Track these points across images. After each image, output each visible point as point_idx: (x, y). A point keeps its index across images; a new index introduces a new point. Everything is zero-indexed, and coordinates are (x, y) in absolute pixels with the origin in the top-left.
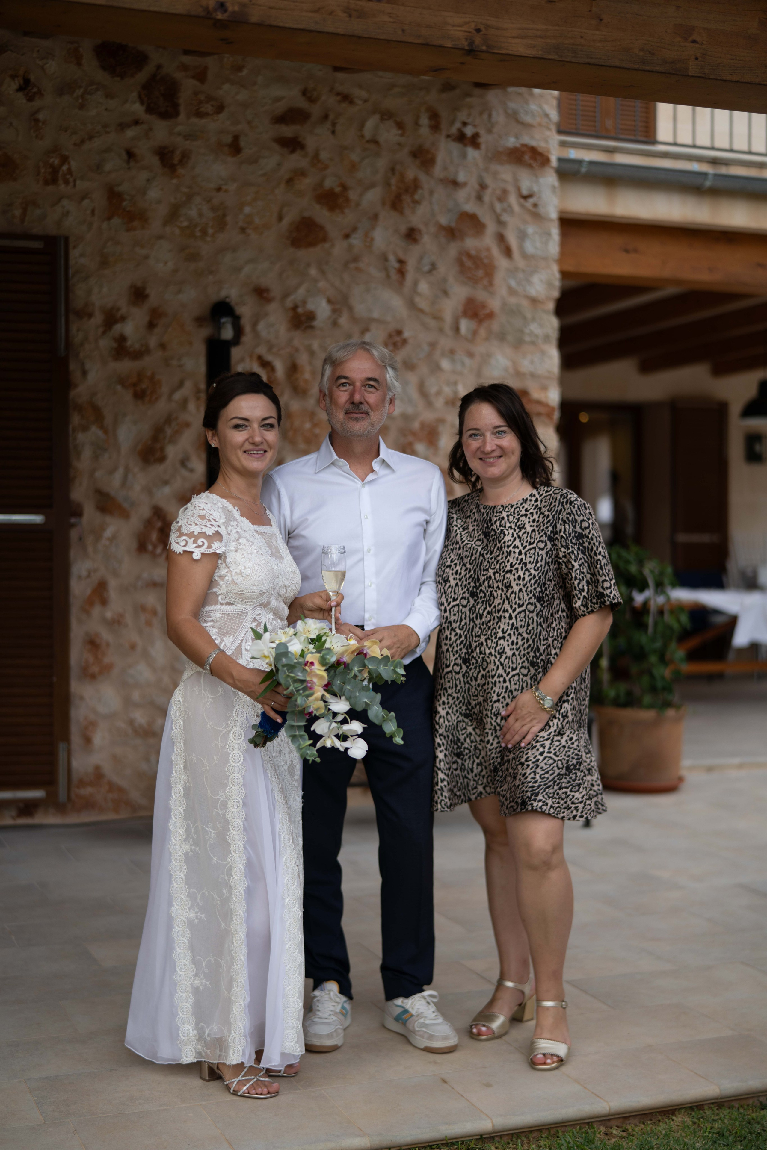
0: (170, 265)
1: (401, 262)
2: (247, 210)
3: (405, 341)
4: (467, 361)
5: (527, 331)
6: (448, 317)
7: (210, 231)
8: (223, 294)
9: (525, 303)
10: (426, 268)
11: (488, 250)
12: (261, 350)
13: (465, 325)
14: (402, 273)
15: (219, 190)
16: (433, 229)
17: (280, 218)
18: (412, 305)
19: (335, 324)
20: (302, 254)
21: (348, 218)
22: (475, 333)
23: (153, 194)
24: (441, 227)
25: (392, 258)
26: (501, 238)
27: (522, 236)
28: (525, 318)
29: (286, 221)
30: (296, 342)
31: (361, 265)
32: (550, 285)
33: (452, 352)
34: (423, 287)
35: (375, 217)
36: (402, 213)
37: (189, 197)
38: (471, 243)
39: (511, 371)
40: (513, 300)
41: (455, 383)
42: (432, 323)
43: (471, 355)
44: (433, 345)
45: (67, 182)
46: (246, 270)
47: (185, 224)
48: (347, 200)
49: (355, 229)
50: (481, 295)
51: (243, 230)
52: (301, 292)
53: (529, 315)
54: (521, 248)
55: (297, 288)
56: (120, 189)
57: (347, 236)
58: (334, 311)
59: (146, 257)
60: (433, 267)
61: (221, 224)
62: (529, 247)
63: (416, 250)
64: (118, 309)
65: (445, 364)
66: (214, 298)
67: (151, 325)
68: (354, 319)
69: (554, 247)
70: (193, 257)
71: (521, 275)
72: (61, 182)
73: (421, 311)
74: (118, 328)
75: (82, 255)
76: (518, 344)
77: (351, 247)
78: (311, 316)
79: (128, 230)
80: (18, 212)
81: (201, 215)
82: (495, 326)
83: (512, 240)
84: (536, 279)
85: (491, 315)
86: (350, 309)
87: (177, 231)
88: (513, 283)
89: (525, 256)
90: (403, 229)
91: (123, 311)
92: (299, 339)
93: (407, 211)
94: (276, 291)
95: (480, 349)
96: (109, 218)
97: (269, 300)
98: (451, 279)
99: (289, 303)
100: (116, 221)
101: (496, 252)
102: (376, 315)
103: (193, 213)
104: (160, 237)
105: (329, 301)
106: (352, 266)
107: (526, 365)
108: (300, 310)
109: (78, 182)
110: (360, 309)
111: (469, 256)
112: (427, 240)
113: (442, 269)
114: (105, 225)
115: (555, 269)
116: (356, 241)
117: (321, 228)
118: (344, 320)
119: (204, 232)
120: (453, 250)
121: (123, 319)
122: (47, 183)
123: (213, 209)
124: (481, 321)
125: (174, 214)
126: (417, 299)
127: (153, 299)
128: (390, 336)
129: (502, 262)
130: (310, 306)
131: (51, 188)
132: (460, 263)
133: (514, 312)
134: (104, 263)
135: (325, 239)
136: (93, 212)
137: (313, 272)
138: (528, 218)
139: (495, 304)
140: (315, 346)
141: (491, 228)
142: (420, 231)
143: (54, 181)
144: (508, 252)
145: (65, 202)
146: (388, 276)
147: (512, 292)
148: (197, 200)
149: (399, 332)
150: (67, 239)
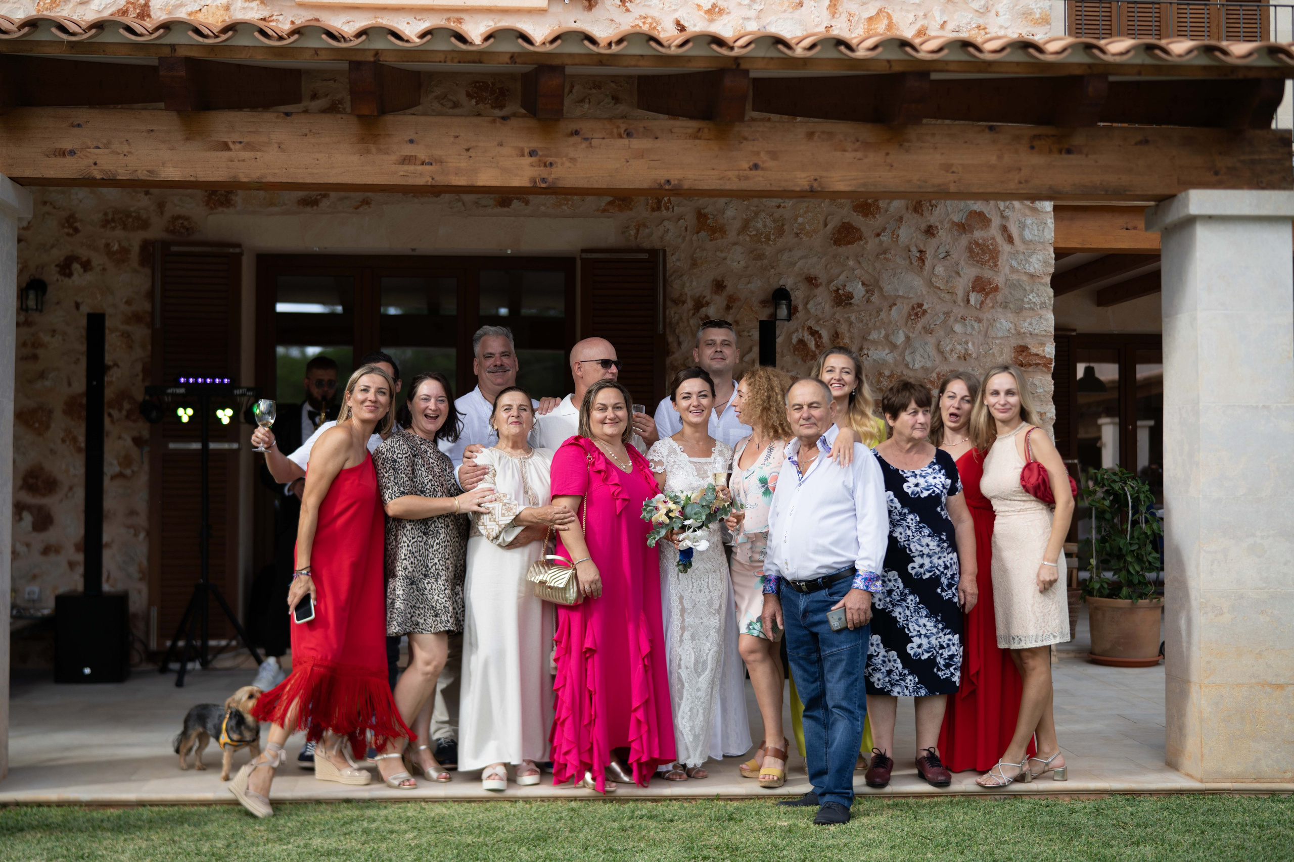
0: (743, 263)
1: (921, 251)
2: (800, 220)
3: (925, 312)
4: (976, 325)
5: (1026, 300)
6: (960, 293)
7: (772, 237)
8: (782, 282)
9: (1025, 278)
10: (941, 256)
11: (993, 238)
12: (811, 323)
13: (973, 298)
14: (922, 260)
15: (779, 207)
16: (947, 226)
17: (826, 225)
18: (930, 284)
19: (868, 301)
20: (842, 250)
21: (879, 221)
22: (982, 303)
23: (730, 213)
24: (954, 223)
25: (914, 249)
26: (1004, 229)
27: (1022, 226)
28: (1025, 290)
29: (830, 226)
30: (837, 316)
31: (889, 256)
32: (1046, 262)
33: (963, 319)
34: (940, 270)
35: (901, 219)
36: (922, 215)
37: (757, 214)
38: (978, 235)
39: (1013, 331)
40: (1015, 276)
41: (966, 343)
42: (947, 297)
43: (979, 321)
44: (947, 314)
45: (667, 209)
46: (800, 263)
47: (754, 233)
48: (878, 208)
49: (884, 229)
50: (987, 273)
51: (797, 235)
52: (842, 277)
53: (1028, 288)
54: (1021, 236)
55: (839, 275)
56: (706, 211)
57: (878, 235)
58: (867, 292)
59: (725, 259)
60: (948, 254)
61: (781, 232)
62: (1028, 235)
63: (934, 242)
64: (705, 297)
65: (958, 328)
66: (775, 286)
67: (728, 308)
68: (884, 297)
69: (1049, 234)
70: (760, 257)
71: (1022, 257)
72: (663, 209)
73: (939, 288)
74: (703, 310)
75: (678, 260)
76: (1019, 310)
77: (881, 243)
78: (850, 296)
79: (711, 240)
80: (633, 232)
81: (765, 226)
82: (1000, 297)
83: (1014, 230)
84: (1033, 259)
85: (996, 289)
86: (881, 289)
87: (748, 239)
88: (1014, 263)
89: (1024, 241)
90: (923, 226)
91: (708, 298)
92: (840, 313)
93: (926, 213)
94: (823, 278)
95: (987, 315)
96: (698, 233)
97: (817, 286)
98: (962, 263)
99: (832, 287)
100: (703, 234)
101: (1000, 239)
102: (901, 294)
103: (760, 225)
104: (735, 244)
105: (863, 284)
106: (882, 257)
107: (1025, 327)
108: (841, 292)
109: (675, 208)
110: (888, 288)
111: (977, 244)
112: (943, 234)
113: (955, 256)
114: (695, 238)
115: (1052, 250)
116: (885, 238)
117: (858, 230)
118: (875, 298)
119: (769, 239)
120: (964, 241)
121: (708, 304)
122: (653, 210)
123: (774, 221)
124: (987, 294)
125: (745, 226)
126: (934, 280)
127: (730, 289)
128: (913, 308)
129: (1005, 248)
130: (849, 289)
131: (656, 214)
132: (971, 250)
133: (1014, 286)
134: (694, 264)
135: (860, 239)
136: (686, 228)
137: (851, 263)
138: (1027, 212)
139: (1000, 280)
140: (853, 318)
141: (996, 222)
142: (937, 227)
143: (659, 208)
144: (1010, 240)
145: (666, 223)
146: (911, 263)
147: (1013, 270)
148: (763, 215)
149: (920, 305)
150: (664, 251)
